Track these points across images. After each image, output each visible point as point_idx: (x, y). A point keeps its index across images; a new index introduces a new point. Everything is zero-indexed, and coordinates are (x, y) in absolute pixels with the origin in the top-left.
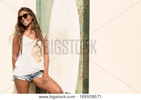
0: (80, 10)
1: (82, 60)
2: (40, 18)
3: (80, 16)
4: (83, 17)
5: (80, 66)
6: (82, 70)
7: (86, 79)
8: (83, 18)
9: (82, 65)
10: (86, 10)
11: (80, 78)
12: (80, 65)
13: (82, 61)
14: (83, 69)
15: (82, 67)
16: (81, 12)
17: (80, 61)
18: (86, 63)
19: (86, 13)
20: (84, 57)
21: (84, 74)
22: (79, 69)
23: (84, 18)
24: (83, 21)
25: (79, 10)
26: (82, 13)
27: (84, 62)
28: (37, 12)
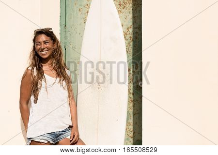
0: (128, 33)
1: (132, 110)
2: (65, 46)
3: (127, 42)
4: (132, 44)
5: (129, 121)
6: (131, 127)
7: (138, 140)
8: (132, 46)
9: (132, 119)
10: (137, 33)
11: (128, 139)
12: (128, 119)
13: (132, 113)
14: (133, 125)
15: (131, 121)
16: (128, 36)
17: (128, 112)
18: (137, 116)
19: (136, 38)
20: (133, 107)
21: (134, 133)
22: (127, 125)
23: (134, 46)
24: (132, 51)
25: (125, 34)
26: (131, 37)
27: (134, 115)
28: (61, 37)
